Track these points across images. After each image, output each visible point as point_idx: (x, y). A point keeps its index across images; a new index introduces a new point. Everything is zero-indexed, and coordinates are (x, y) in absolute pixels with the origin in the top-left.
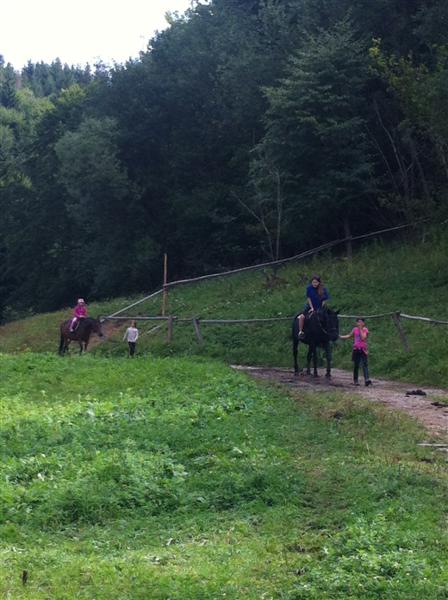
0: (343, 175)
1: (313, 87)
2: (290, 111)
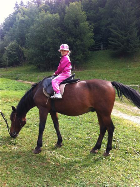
0: (15, 58)
1: (11, 48)
2: (8, 50)
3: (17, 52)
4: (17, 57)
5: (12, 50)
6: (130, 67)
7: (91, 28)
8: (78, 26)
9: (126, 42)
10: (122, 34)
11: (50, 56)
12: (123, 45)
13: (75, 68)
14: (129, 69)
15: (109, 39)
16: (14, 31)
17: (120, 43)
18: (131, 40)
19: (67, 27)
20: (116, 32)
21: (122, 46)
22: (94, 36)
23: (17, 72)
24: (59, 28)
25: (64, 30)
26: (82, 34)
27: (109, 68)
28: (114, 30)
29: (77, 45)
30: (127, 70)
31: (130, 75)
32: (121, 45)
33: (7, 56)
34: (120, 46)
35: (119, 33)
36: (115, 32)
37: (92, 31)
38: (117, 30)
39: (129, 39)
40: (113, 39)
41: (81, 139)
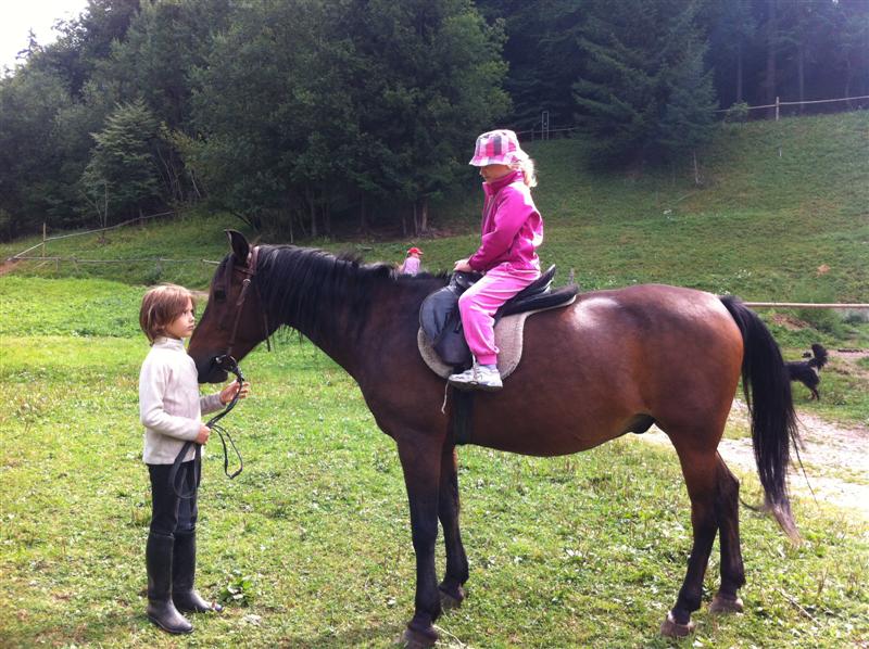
0: (139, 184)
1: (123, 135)
2: (109, 149)
3: (148, 155)
4: (153, 180)
5: (125, 147)
6: (675, 212)
7: (492, 39)
8: (436, 32)
9: (653, 99)
10: (635, 65)
11: (309, 170)
12: (640, 112)
13: (428, 225)
14: (673, 222)
15: (575, 86)
16: (132, 59)
17: (625, 105)
18: (676, 88)
19: (385, 36)
20: (607, 54)
21: (638, 118)
22: (507, 74)
23: (153, 250)
24: (348, 40)
25: (369, 52)
26: (455, 70)
27: (583, 218)
28: (599, 47)
29: (433, 120)
30: (662, 224)
31: (678, 249)
32: (634, 111)
33: (106, 174)
34: (629, 119)
35: (622, 58)
36: (603, 55)
37: (499, 53)
38: (611, 45)
39: (669, 84)
40: (596, 87)
41: (541, 560)
